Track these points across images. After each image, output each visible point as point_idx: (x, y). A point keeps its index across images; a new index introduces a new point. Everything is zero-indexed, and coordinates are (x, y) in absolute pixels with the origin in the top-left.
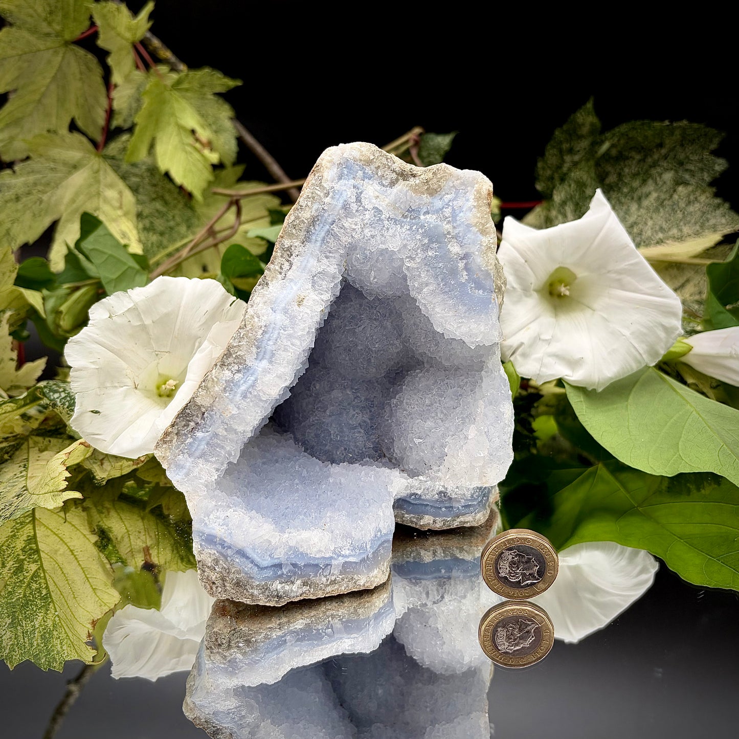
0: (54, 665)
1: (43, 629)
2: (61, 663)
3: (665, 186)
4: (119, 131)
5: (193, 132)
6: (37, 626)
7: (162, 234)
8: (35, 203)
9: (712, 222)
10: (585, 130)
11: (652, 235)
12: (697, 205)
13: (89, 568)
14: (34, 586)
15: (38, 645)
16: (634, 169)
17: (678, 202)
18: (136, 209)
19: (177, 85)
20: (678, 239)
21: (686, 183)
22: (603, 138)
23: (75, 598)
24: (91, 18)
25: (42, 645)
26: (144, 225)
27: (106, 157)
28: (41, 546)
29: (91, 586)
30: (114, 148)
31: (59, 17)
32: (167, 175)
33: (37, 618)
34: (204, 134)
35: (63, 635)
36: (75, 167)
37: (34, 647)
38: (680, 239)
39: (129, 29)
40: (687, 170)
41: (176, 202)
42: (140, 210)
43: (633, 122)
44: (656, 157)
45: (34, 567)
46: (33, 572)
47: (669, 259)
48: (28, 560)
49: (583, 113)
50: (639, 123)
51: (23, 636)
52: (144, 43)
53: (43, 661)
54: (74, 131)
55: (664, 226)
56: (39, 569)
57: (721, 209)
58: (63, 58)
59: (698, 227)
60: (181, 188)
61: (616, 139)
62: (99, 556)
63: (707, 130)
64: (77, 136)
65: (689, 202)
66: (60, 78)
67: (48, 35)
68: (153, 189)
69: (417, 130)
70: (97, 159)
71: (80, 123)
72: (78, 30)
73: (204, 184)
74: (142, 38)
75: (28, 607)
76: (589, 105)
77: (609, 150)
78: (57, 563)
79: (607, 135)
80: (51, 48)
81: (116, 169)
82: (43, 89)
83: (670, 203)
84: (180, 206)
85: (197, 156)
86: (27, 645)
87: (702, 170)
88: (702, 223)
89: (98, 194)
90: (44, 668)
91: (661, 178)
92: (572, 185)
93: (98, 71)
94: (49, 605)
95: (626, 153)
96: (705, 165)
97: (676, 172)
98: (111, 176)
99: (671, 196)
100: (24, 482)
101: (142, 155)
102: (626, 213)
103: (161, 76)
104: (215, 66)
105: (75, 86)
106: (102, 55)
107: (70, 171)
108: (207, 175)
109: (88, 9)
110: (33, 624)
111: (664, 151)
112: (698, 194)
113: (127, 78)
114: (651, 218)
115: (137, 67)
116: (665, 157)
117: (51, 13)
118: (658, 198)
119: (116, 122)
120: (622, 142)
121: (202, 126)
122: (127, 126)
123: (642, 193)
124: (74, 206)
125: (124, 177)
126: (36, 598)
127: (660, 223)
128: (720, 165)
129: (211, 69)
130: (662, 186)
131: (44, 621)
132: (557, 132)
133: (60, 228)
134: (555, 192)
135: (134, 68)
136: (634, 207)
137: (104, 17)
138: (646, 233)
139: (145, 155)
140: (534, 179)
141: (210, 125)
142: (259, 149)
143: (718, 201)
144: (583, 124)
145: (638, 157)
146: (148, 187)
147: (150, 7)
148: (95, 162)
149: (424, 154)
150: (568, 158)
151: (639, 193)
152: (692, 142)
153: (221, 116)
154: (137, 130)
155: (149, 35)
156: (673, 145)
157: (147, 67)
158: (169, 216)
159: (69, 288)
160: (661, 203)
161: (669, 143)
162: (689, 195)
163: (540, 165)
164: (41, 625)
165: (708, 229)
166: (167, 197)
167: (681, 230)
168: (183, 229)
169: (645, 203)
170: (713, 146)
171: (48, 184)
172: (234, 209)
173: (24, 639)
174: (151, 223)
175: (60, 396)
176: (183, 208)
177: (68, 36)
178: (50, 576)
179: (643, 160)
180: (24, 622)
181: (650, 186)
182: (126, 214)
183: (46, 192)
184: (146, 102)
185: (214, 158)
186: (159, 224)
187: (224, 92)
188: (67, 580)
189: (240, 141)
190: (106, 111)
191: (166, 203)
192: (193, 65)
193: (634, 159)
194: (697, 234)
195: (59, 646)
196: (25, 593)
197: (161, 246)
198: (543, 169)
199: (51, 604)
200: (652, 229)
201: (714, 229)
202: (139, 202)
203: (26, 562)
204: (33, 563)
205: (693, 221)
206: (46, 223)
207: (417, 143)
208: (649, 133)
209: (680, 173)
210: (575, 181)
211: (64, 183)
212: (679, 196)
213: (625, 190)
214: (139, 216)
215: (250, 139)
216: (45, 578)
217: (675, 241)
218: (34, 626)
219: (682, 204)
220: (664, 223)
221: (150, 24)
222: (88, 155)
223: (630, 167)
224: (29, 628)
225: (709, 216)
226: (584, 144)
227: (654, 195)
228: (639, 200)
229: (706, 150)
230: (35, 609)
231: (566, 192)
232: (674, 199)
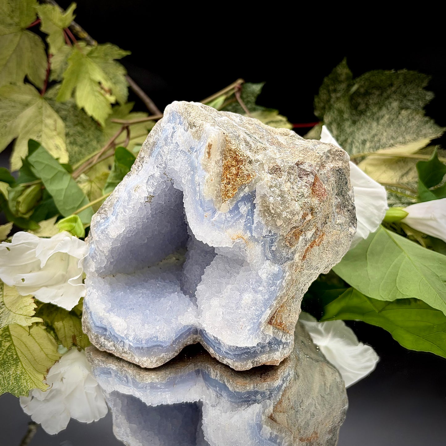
0: (24, 393)
1: (15, 375)
2: (27, 392)
3: (393, 110)
4: (55, 82)
5: (100, 83)
6: (11, 374)
7: (81, 146)
8: (3, 127)
9: (424, 132)
10: (343, 77)
11: (386, 142)
12: (414, 122)
14: (9, 354)
15: (12, 383)
16: (376, 100)
17: (402, 120)
18: (65, 131)
19: (90, 54)
20: (403, 143)
21: (407, 108)
22: (355, 82)
24: (37, 14)
25: (15, 384)
26: (70, 141)
27: (46, 99)
28: (12, 333)
30: (51, 93)
31: (17, 13)
32: (83, 110)
33: (11, 370)
34: (107, 85)
35: (27, 378)
36: (27, 105)
37: (10, 385)
38: (404, 143)
39: (61, 20)
40: (409, 100)
41: (90, 126)
42: (67, 131)
43: (372, 71)
44: (389, 92)
45: (8, 344)
46: (7, 347)
47: (395, 155)
48: (4, 340)
49: (341, 68)
50: (376, 72)
51: (4, 379)
52: (71, 28)
53: (16, 392)
54: (27, 83)
55: (394, 136)
56: (11, 345)
57: (429, 124)
58: (20, 39)
59: (415, 136)
61: (363, 82)
62: (48, 336)
63: (419, 75)
64: (28, 86)
65: (409, 120)
66: (18, 51)
67: (11, 25)
68: (76, 118)
69: (240, 81)
70: (41, 100)
71: (31, 78)
72: (29, 21)
73: (106, 116)
74: (69, 25)
75: (5, 365)
76: (344, 62)
77: (358, 89)
78: (22, 342)
79: (357, 80)
80: (14, 33)
81: (52, 106)
82: (8, 58)
83: (397, 121)
84: (93, 129)
85: (102, 98)
86: (6, 384)
87: (418, 100)
88: (417, 133)
89: (41, 122)
90: (17, 396)
91: (390, 105)
92: (335, 112)
93: (41, 46)
94: (18, 363)
95: (370, 91)
96: (420, 96)
97: (401, 101)
98: (49, 111)
99: (397, 117)
100: (2, 298)
101: (67, 97)
102: (369, 129)
103: (80, 49)
104: (114, 42)
105: (27, 55)
106: (44, 36)
107: (24, 108)
108: (108, 110)
109: (35, 9)
110: (9, 373)
111: (393, 89)
112: (414, 115)
113: (60, 50)
114: (386, 131)
115: (66, 43)
116: (395, 92)
117: (13, 11)
118: (389, 118)
119: (52, 78)
120: (367, 83)
121: (106, 80)
122: (58, 79)
123: (379, 116)
124: (27, 129)
125: (57, 111)
126: (10, 360)
127: (391, 134)
128: (429, 96)
129: (111, 44)
130: (391, 111)
131: (16, 371)
132: (326, 80)
133: (18, 142)
134: (325, 117)
135: (64, 44)
136: (374, 124)
137: (45, 13)
138: (382, 140)
139: (69, 98)
140: (312, 108)
141: (111, 79)
142: (142, 94)
143: (427, 119)
144: (341, 74)
145: (377, 93)
146: (73, 117)
147: (73, 6)
148: (39, 102)
149: (244, 96)
150: (333, 95)
151: (377, 115)
152: (411, 82)
153: (118, 73)
154: (64, 82)
155: (73, 23)
156: (399, 85)
157: (72, 43)
158: (86, 135)
159: (23, 186)
160: (391, 121)
161: (396, 83)
162: (409, 116)
163: (316, 100)
164: (13, 373)
165: (421, 137)
166: (85, 123)
167: (404, 138)
168: (94, 143)
169: (382, 121)
170: (425, 84)
171: (10, 116)
172: (125, 132)
173: (4, 381)
174: (75, 139)
177: (23, 25)
179: (381, 95)
180: (3, 372)
181: (384, 111)
182: (59, 134)
183: (9, 121)
184: (70, 64)
185: (112, 99)
186: (80, 140)
187: (120, 59)
188: (29, 350)
189: (130, 89)
190: (47, 71)
191: (84, 127)
192: (101, 41)
193: (375, 94)
194: (415, 140)
195: (25, 383)
196: (3, 357)
197: (81, 154)
198: (319, 102)
199: (20, 363)
200: (386, 138)
201: (425, 136)
202: (66, 126)
203: (3, 342)
204: (8, 342)
205: (411, 132)
206: (9, 140)
207: (240, 90)
208: (383, 78)
209: (405, 101)
210: (336, 109)
211: (20, 115)
212: (403, 117)
213: (368, 114)
214: (67, 135)
215: (136, 88)
216: (15, 349)
217: (401, 145)
218: (9, 374)
219: (405, 122)
220: (394, 134)
221: (74, 17)
222: (35, 98)
223: (373, 99)
224: (7, 375)
225: (422, 129)
226: (343, 86)
227: (387, 117)
228: (378, 119)
229: (420, 87)
230: (10, 365)
231: (332, 116)
232: (399, 119)
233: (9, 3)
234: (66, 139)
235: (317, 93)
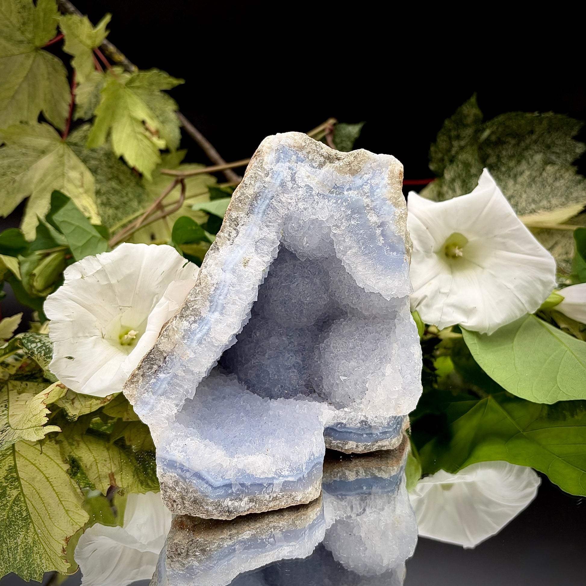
0: (35, 576)
1: (26, 546)
2: (40, 574)
3: (536, 165)
4: (81, 122)
5: (143, 122)
6: (19, 543)
7: (117, 208)
8: (10, 182)
9: (575, 195)
10: (470, 120)
11: (526, 205)
12: (562, 181)
13: (62, 492)
14: (16, 509)
15: (21, 559)
16: (510, 152)
17: (547, 179)
18: (95, 188)
19: (129, 84)
20: (548, 209)
21: (553, 163)
22: (485, 126)
23: (50, 518)
24: (58, 28)
25: (25, 560)
26: (102, 201)
27: (69, 144)
28: (21, 474)
29: (64, 508)
30: (76, 136)
31: (31, 27)
32: (122, 159)
33: (19, 537)
34: (153, 124)
35: (42, 551)
36: (43, 152)
37: (17, 562)
38: (549, 209)
39: (90, 37)
40: (553, 152)
41: (128, 181)
42: (98, 188)
43: (509, 113)
44: (528, 141)
45: (15, 493)
46: (14, 497)
47: (541, 225)
48: (10, 487)
49: (468, 106)
50: (513, 114)
51: (8, 552)
52: (102, 48)
53: (25, 573)
54: (43, 122)
55: (536, 199)
56: (19, 494)
57: (582, 184)
58: (34, 61)
59: (564, 200)
60: (133, 170)
61: (495, 128)
62: (71, 482)
63: (569, 119)
64: (45, 127)
65: (556, 179)
66: (31, 78)
67: (21, 42)
68: (110, 170)
69: (332, 121)
70: (62, 145)
71: (47, 115)
72: (47, 37)
73: (153, 166)
74: (100, 44)
75: (11, 527)
76: (473, 100)
77: (489, 136)
78: (35, 489)
79: (487, 124)
80: (24, 53)
81: (78, 154)
82: (16, 87)
83: (540, 179)
84: (132, 184)
85: (146, 142)
86: (11, 559)
87: (566, 152)
88: (566, 196)
89: (63, 175)
90: (26, 579)
91: (532, 158)
92: (460, 166)
93: (63, 72)
94: (29, 524)
95: (504, 139)
96: (568, 148)
97: (544, 153)
98: (74, 160)
99: (541, 174)
100: (6, 419)
101: (101, 142)
102: (504, 188)
103: (116, 76)
104: (162, 67)
105: (43, 84)
106: (67, 59)
107: (39, 156)
108: (155, 158)
109: (55, 20)
110: (16, 541)
111: (534, 137)
112: (562, 172)
113: (88, 78)
114: (525, 192)
115: (96, 69)
116: (536, 142)
117: (24, 24)
118: (531, 175)
119: (78, 115)
120: (500, 129)
121: (151, 118)
122: (87, 117)
123: (517, 171)
124: (43, 185)
125: (85, 161)
126: (18, 519)
127: (532, 196)
128: (579, 148)
129: (159, 70)
130: (533, 165)
131: (25, 539)
132: (447, 122)
133: (30, 203)
134: (445, 171)
135: (93, 69)
136: (511, 183)
137: (69, 27)
138: (521, 204)
139: (103, 142)
140: (428, 160)
141: (157, 116)
142: (199, 137)
143: (579, 177)
144: (468, 115)
145: (513, 142)
146: (105, 169)
147: (107, 19)
148: (60, 148)
149: (338, 140)
150: (456, 144)
151: (514, 171)
152: (557, 130)
153: (167, 109)
154: (97, 121)
155: (105, 42)
156: (542, 132)
157: (104, 68)
158: (123, 193)
159: (40, 254)
160: (533, 180)
161: (538, 130)
162: (555, 174)
163: (432, 149)
164: (22, 542)
165: (572, 201)
166: (122, 177)
167: (549, 202)
168: (135, 204)
169: (520, 179)
170: (574, 133)
171: (20, 167)
172: (179, 187)
173: (8, 554)
174: (108, 199)
175: (37, 346)
176: (134, 186)
177: (38, 43)
178: (29, 500)
179: (518, 144)
180: (8, 540)
181: (524, 166)
182: (86, 192)
183: (19, 174)
184: (104, 98)
185: (161, 144)
186: (115, 200)
187: (169, 89)
188: (43, 503)
189: (183, 130)
190: (70, 105)
191: (120, 182)
192: (144, 66)
193: (510, 143)
194: (563, 205)
195: (39, 560)
196: (8, 515)
197: (116, 218)
198: (436, 152)
199: (31, 524)
200: (526, 201)
201: (577, 200)
202: (97, 181)
203: (8, 489)
204: (14, 489)
205: (559, 194)
206: (18, 199)
207: (332, 132)
208: (523, 122)
209: (548, 155)
210: (461, 162)
211: (34, 166)
212: (548, 174)
213: (503, 169)
214: (98, 193)
215: (191, 128)
216: (25, 502)
217: (545, 211)
218: (17, 543)
219: (550, 180)
220: (536, 196)
221: (107, 33)
222: (54, 142)
223: (507, 150)
224: (13, 545)
225: (572, 190)
226: (469, 131)
227: (527, 173)
228: (515, 177)
229: (568, 136)
230: (17, 529)
231: (455, 171)
232: (543, 176)
233: (19, 12)
234: (97, 198)
235: (434, 140)
